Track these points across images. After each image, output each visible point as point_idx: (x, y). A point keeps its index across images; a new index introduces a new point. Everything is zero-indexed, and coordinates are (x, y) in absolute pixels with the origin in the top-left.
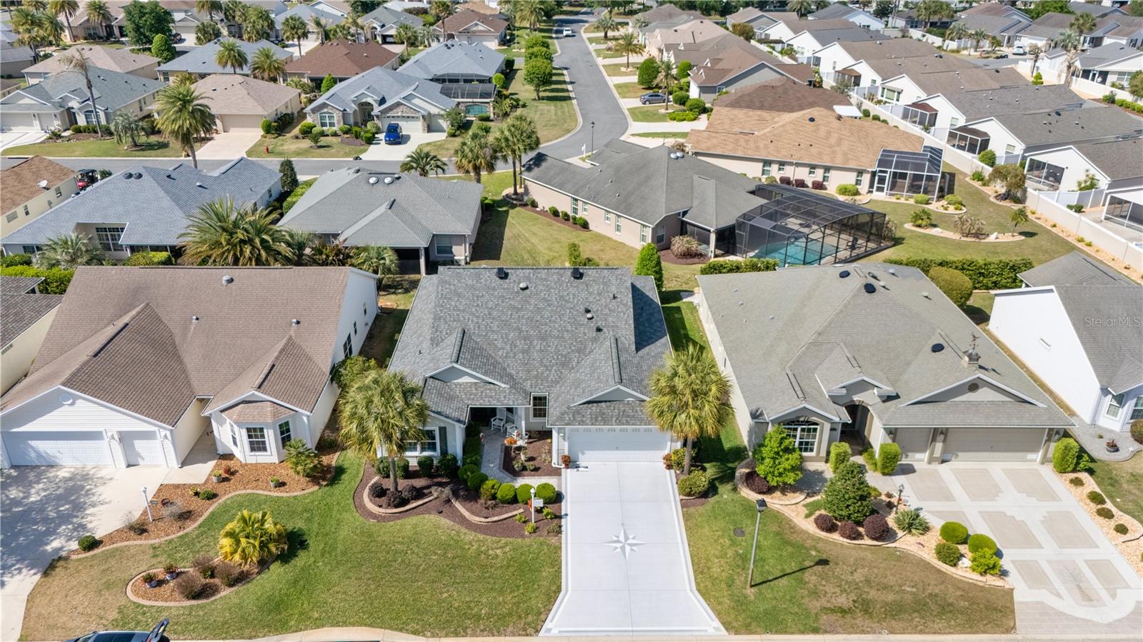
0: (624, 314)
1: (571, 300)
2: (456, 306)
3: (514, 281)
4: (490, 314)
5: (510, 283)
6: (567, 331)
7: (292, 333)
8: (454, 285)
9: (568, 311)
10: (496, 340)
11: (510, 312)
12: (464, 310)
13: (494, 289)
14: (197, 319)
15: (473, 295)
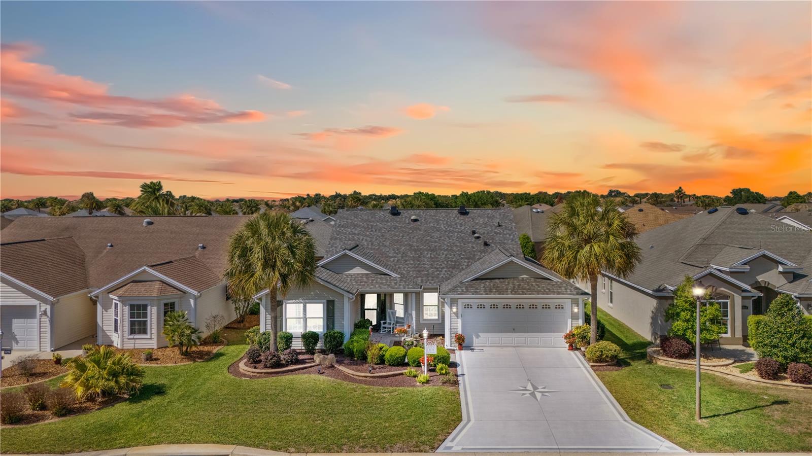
0: (510, 235)
1: (459, 227)
2: (352, 231)
3: (406, 217)
4: (382, 236)
5: (402, 218)
6: (456, 246)
7: (197, 254)
8: (351, 220)
9: (456, 234)
10: (387, 252)
11: (401, 235)
12: (358, 234)
13: (387, 221)
14: (112, 246)
15: (368, 225)
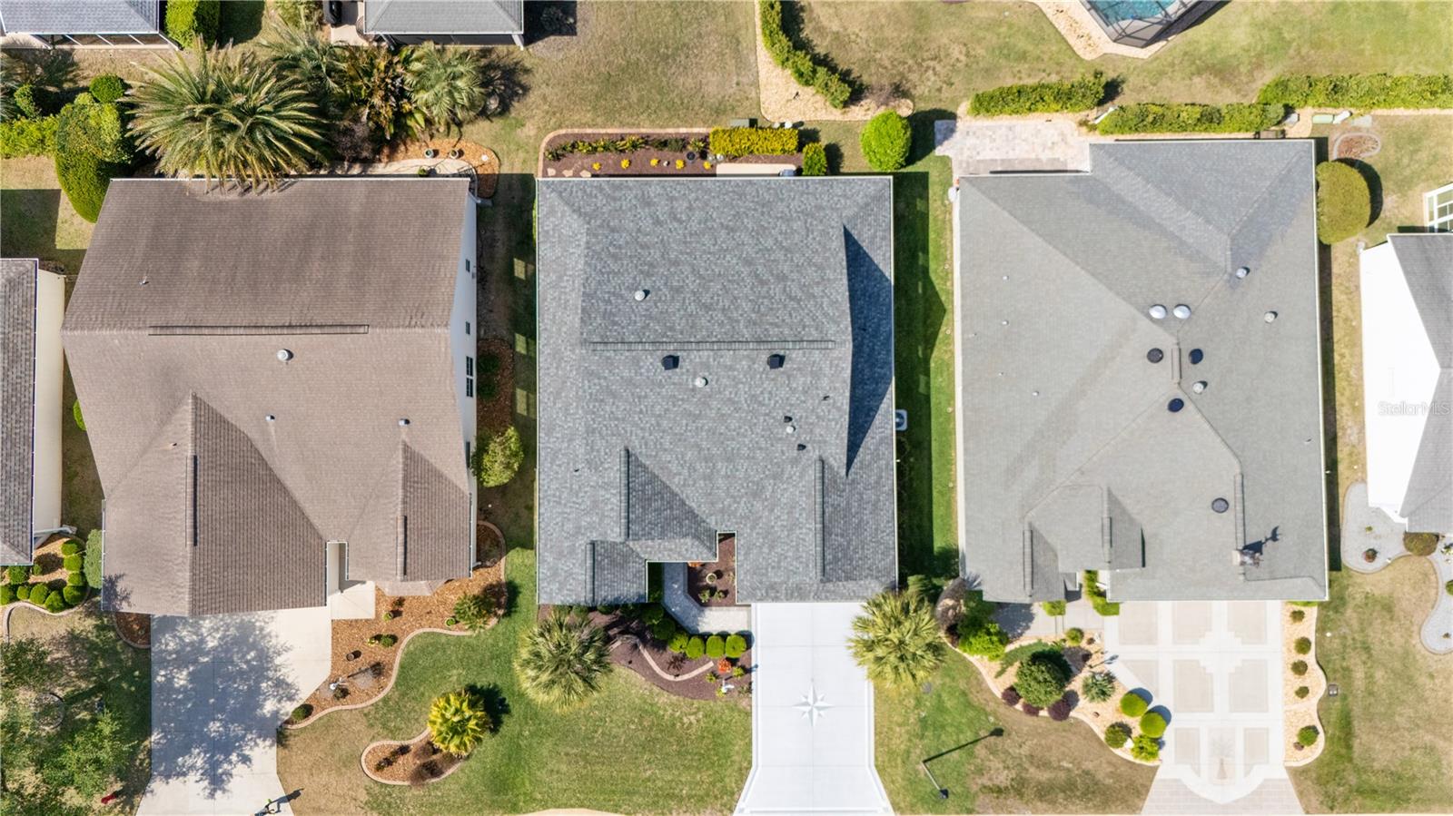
0: (837, 423)
1: (767, 402)
2: (612, 413)
3: (688, 371)
4: (658, 425)
5: (682, 374)
6: (760, 449)
8: (605, 378)
9: (762, 418)
10: (669, 462)
11: (684, 422)
12: (623, 419)
13: (661, 385)
14: (272, 418)
15: (633, 394)
